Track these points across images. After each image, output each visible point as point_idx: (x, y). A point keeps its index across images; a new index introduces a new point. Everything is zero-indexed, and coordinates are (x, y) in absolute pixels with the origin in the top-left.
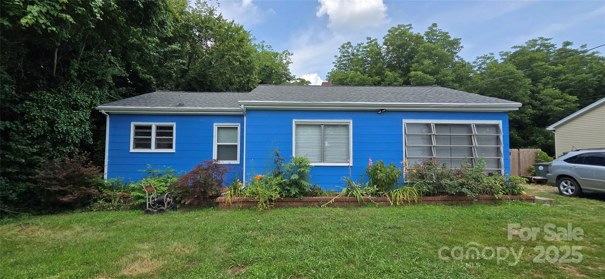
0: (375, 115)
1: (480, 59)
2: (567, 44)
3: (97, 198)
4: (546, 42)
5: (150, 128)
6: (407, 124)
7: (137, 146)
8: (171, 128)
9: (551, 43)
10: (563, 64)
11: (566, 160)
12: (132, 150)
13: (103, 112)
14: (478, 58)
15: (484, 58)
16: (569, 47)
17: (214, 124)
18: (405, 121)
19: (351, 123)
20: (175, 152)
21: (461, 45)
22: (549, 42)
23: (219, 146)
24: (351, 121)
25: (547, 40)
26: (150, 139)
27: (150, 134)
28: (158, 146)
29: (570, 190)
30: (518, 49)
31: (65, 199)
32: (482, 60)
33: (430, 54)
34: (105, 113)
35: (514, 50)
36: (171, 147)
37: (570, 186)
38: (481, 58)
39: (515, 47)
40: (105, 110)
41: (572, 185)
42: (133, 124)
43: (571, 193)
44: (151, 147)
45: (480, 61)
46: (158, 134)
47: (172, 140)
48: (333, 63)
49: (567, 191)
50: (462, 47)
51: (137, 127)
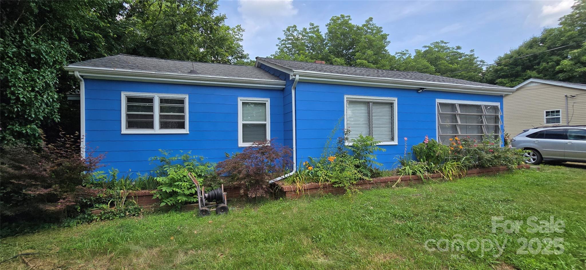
0: (415, 94)
1: (399, 55)
2: (459, 48)
3: (86, 202)
4: (445, 45)
5: (151, 100)
6: (440, 104)
7: (130, 125)
8: (182, 102)
9: (448, 47)
10: (457, 63)
11: (528, 136)
12: (124, 131)
13: (77, 74)
14: (397, 53)
15: (401, 53)
16: (459, 51)
17: (239, 99)
18: (438, 101)
19: (395, 100)
20: (188, 132)
21: (387, 40)
22: (447, 45)
23: (244, 125)
24: (396, 99)
25: (446, 43)
26: (152, 116)
27: (151, 109)
28: (163, 125)
29: (532, 160)
30: (427, 49)
31: (51, 208)
32: (399, 56)
33: (370, 45)
34: (80, 77)
35: (424, 50)
36: (182, 126)
37: (532, 157)
38: (399, 53)
39: (425, 47)
40: (79, 72)
41: (534, 155)
42: (124, 96)
43: (533, 162)
44: (153, 126)
45: (398, 56)
46: (162, 109)
47: (183, 117)
48: (277, 45)
49: (529, 160)
50: (389, 42)
51: (130, 99)
